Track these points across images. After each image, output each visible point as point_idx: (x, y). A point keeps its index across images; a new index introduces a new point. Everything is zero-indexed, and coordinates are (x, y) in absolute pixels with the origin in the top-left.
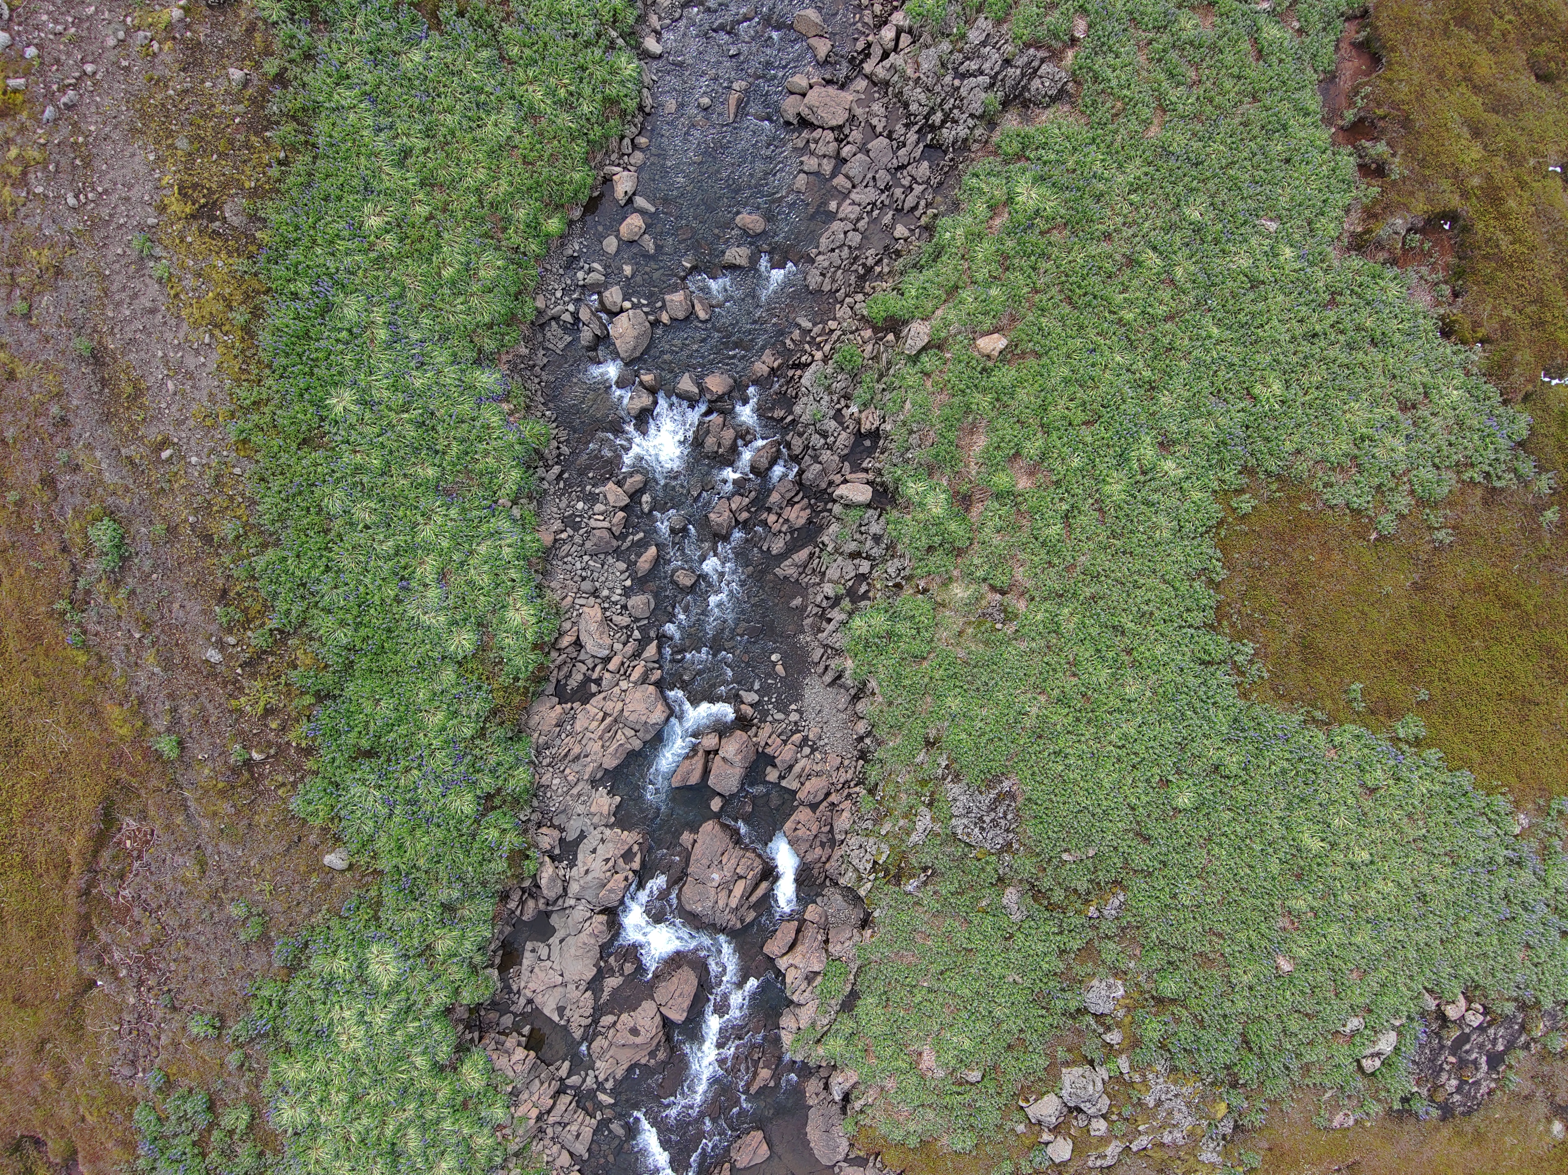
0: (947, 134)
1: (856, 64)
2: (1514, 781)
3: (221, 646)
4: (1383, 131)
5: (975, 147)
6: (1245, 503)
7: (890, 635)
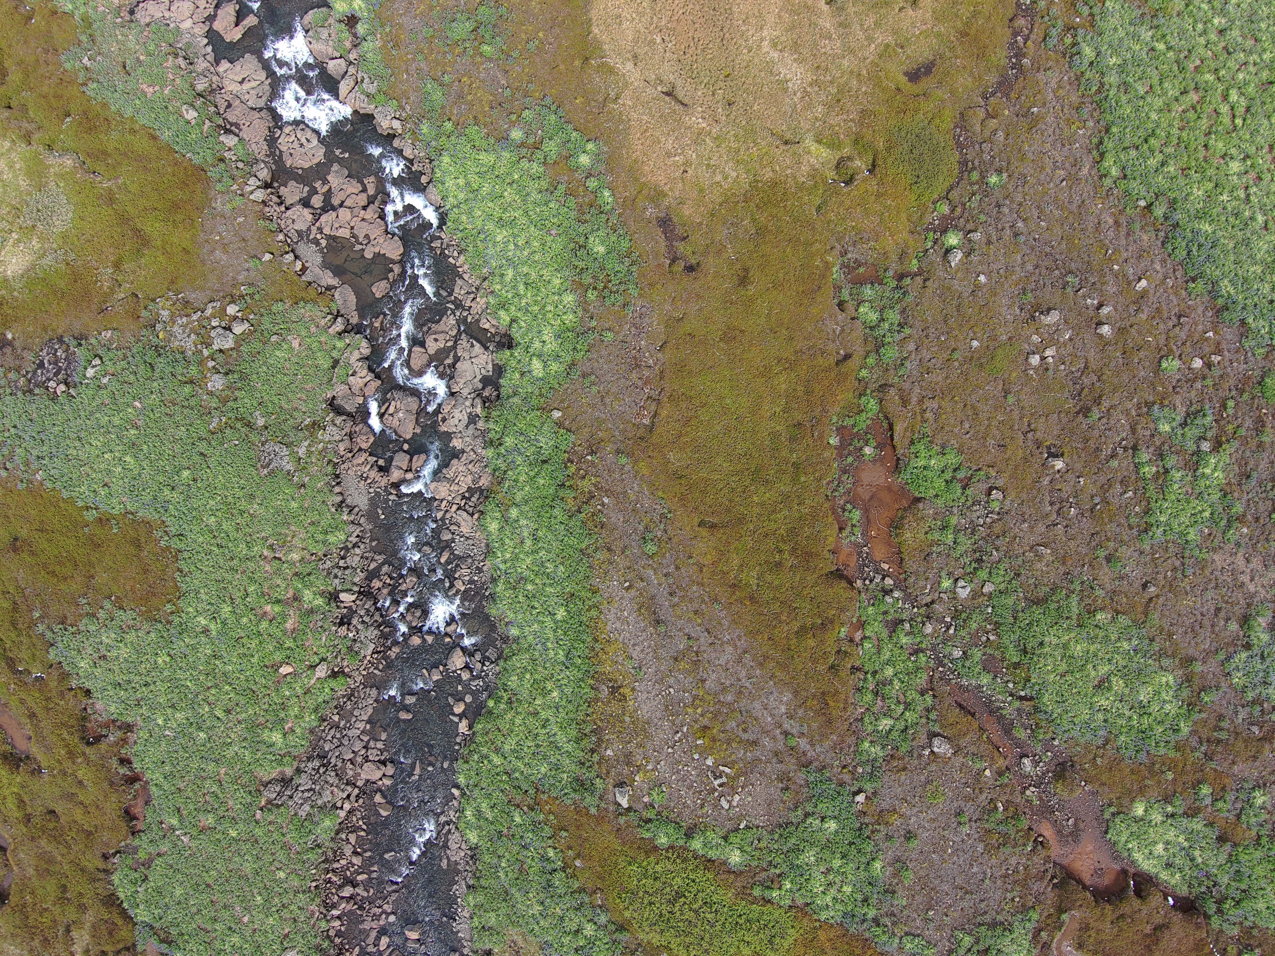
0: (316, 763)
1: (362, 792)
2: (44, 495)
3: (603, 505)
4: (122, 779)
5: (305, 759)
6: (169, 608)
7: (326, 533)
